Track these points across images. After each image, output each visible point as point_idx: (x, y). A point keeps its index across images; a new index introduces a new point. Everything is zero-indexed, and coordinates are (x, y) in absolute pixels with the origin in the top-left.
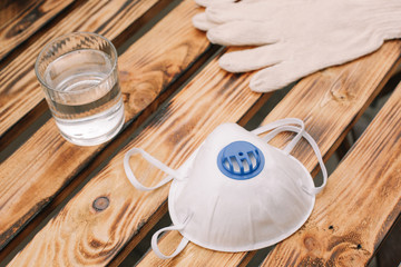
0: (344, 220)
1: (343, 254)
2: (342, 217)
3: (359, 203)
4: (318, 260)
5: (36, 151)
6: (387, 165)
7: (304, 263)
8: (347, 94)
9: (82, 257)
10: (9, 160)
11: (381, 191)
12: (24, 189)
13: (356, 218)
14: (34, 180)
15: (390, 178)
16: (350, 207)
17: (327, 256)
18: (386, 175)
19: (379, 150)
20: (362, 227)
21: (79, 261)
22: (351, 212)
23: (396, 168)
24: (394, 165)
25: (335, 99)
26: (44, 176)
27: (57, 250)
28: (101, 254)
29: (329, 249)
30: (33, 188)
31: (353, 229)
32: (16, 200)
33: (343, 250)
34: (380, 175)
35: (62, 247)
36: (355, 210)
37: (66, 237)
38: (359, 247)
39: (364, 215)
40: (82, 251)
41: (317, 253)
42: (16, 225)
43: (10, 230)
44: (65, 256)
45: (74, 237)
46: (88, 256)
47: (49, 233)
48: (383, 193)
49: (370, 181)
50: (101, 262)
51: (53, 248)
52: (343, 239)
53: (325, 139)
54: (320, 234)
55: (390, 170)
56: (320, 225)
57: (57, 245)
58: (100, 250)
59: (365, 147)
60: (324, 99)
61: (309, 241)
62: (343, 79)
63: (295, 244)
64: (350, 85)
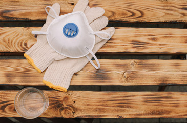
1: (68, 110)
2: (80, 103)
3: (88, 105)
4: (62, 104)
5: (41, 3)
6: (107, 105)
7: (58, 101)
8: (128, 78)
9: (20, 44)
11: (97, 108)
12: (28, 11)
13: (83, 107)
14: (32, 11)
15: (103, 109)
16: (85, 103)
17: (65, 106)
18: (104, 107)
19: (111, 100)
20: (81, 110)
21: (18, 44)
22: (84, 104)
23: (108, 109)
24: (109, 107)
25: (123, 75)
26: (35, 12)
27: (17, 36)
28: (24, 48)
29: (67, 105)
30: (30, 13)
31: (78, 108)
32: (23, 12)
33: (70, 109)
34: (102, 105)
35: (19, 37)
36: (85, 105)
37: (22, 35)
38: (74, 113)
39: (85, 108)
40: (21, 43)
41: (64, 103)
42: (16, 18)
43: (14, 18)
44: (17, 39)
45: (24, 37)
46: (21, 45)
47: (20, 30)
48: (96, 110)
49: (98, 104)
50: (22, 50)
51: (17, 34)
52: (73, 107)
54: (70, 100)
55: (106, 107)
56: (73, 98)
57: (18, 35)
58: (25, 47)
59: (109, 95)
60: (120, 72)
61: (66, 98)
62: (133, 73)
63: (63, 95)
64: (132, 76)
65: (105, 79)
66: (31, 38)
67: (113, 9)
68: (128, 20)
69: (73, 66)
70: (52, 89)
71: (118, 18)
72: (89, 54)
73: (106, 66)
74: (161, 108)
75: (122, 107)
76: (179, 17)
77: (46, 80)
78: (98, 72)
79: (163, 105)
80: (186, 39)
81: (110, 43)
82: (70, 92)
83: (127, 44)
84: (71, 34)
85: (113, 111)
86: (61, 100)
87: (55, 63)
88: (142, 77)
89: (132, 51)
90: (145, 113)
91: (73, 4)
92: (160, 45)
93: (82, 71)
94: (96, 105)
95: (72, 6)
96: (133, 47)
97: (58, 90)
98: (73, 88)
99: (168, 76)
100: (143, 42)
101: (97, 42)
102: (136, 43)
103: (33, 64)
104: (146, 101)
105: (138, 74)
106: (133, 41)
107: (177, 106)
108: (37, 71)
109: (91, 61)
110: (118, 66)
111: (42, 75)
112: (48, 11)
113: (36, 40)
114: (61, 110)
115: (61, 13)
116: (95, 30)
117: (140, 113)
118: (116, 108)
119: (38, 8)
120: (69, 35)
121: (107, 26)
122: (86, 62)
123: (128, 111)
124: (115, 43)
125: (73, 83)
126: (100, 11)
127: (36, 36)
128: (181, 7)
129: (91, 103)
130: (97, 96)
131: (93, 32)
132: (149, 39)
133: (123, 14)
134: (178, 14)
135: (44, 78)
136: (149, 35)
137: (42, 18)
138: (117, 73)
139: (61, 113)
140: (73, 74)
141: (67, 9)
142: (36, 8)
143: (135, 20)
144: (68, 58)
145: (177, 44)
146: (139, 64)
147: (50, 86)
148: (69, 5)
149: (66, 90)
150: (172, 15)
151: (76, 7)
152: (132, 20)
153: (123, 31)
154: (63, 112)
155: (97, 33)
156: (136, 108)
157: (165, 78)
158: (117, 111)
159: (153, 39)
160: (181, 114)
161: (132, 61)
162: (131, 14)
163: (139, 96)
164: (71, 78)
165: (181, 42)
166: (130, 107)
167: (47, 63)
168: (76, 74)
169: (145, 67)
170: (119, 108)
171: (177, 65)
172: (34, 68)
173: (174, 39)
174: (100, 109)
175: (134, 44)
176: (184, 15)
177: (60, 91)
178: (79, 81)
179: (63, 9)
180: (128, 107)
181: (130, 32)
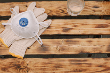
0: (31, 66)
1: (24, 70)
2: (31, 65)
3: (36, 66)
4: (20, 66)
5: (8, 6)
6: (48, 66)
7: (18, 64)
8: (60, 50)
10: (3, 3)
11: (41, 68)
13: (33, 68)
14: (3, 11)
15: (45, 69)
16: (34, 65)
17: (22, 67)
18: (45, 68)
20: (32, 70)
22: (33, 66)
24: (49, 68)
25: (57, 48)
26: (5, 12)
29: (24, 67)
30: (1, 12)
31: (30, 68)
34: (45, 66)
36: (34, 66)
38: (27, 71)
41: (21, 65)
48: (41, 69)
52: (27, 68)
53: (46, 52)
54: (25, 64)
56: (27, 63)
59: (49, 60)
60: (55, 46)
61: (23, 63)
62: (63, 47)
63: (21, 61)
64: (62, 49)
65: (46, 51)
66: (2, 27)
67: (51, 9)
68: (60, 15)
69: (26, 44)
70: (14, 57)
71: (54, 14)
72: (36, 36)
73: (47, 43)
74: (80, 68)
75: (57, 67)
76: (91, 12)
77: (11, 52)
78: (42, 47)
79: (81, 66)
80: (95, 25)
81: (49, 29)
82: (25, 59)
83: (60, 30)
84: (23, 24)
85: (51, 70)
86: (20, 63)
87: (16, 42)
88: (68, 49)
89: (62, 33)
90: (70, 71)
91: (27, 6)
92: (79, 29)
93: (32, 46)
94: (41, 66)
95: (26, 7)
96: (63, 31)
97: (18, 57)
98: (26, 56)
99: (85, 48)
100: (69, 28)
101: (41, 29)
102: (65, 29)
103: (3, 42)
104: (71, 64)
105: (66, 48)
106: (62, 28)
107: (90, 66)
108: (6, 46)
109: (37, 40)
110: (54, 43)
111: (8, 49)
112: (12, 11)
113: (5, 28)
114: (20, 69)
115: (20, 12)
116: (39, 21)
117: (68, 71)
118: (53, 68)
119: (6, 9)
120: (22, 25)
121: (47, 19)
122: (34, 41)
123: (60, 70)
124: (52, 29)
125: (27, 54)
126: (42, 10)
127: (5, 26)
128: (93, 6)
129: (38, 65)
130: (41, 61)
131: (38, 23)
132: (73, 26)
133: (57, 11)
134: (91, 10)
135: (10, 51)
136: (73, 24)
137: (9, 15)
138: (53, 47)
139: (20, 72)
140: (27, 48)
141: (23, 9)
142: (5, 9)
143: (64, 15)
144: (23, 38)
145: (90, 29)
146: (66, 42)
147: (13, 55)
148: (24, 7)
149: (23, 58)
150: (87, 11)
151: (28, 8)
152: (62, 15)
153: (56, 22)
154: (21, 71)
155: (40, 23)
156: (65, 68)
157: (83, 49)
158: (54, 70)
159: (75, 26)
160: (93, 71)
161: (62, 40)
162: (62, 11)
163: (67, 61)
164: (25, 51)
165: (92, 28)
166: (62, 67)
167: (11, 42)
168: (28, 48)
169: (70, 43)
170: (54, 68)
171: (90, 41)
172: (4, 45)
173: (88, 25)
174: (43, 69)
175: (63, 29)
176: (94, 11)
177: (19, 58)
178: (30, 52)
179: (21, 9)
180: (60, 67)
181: (61, 22)
